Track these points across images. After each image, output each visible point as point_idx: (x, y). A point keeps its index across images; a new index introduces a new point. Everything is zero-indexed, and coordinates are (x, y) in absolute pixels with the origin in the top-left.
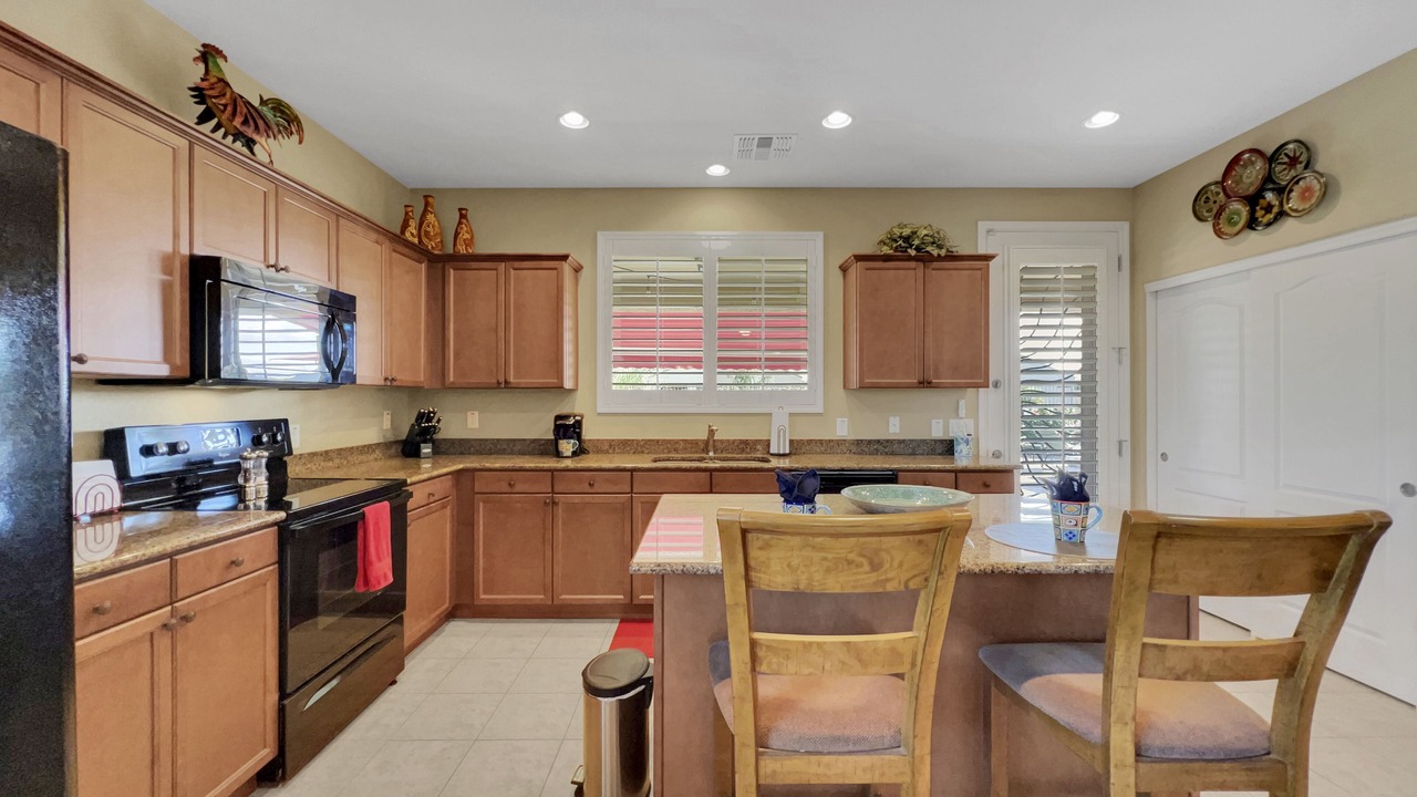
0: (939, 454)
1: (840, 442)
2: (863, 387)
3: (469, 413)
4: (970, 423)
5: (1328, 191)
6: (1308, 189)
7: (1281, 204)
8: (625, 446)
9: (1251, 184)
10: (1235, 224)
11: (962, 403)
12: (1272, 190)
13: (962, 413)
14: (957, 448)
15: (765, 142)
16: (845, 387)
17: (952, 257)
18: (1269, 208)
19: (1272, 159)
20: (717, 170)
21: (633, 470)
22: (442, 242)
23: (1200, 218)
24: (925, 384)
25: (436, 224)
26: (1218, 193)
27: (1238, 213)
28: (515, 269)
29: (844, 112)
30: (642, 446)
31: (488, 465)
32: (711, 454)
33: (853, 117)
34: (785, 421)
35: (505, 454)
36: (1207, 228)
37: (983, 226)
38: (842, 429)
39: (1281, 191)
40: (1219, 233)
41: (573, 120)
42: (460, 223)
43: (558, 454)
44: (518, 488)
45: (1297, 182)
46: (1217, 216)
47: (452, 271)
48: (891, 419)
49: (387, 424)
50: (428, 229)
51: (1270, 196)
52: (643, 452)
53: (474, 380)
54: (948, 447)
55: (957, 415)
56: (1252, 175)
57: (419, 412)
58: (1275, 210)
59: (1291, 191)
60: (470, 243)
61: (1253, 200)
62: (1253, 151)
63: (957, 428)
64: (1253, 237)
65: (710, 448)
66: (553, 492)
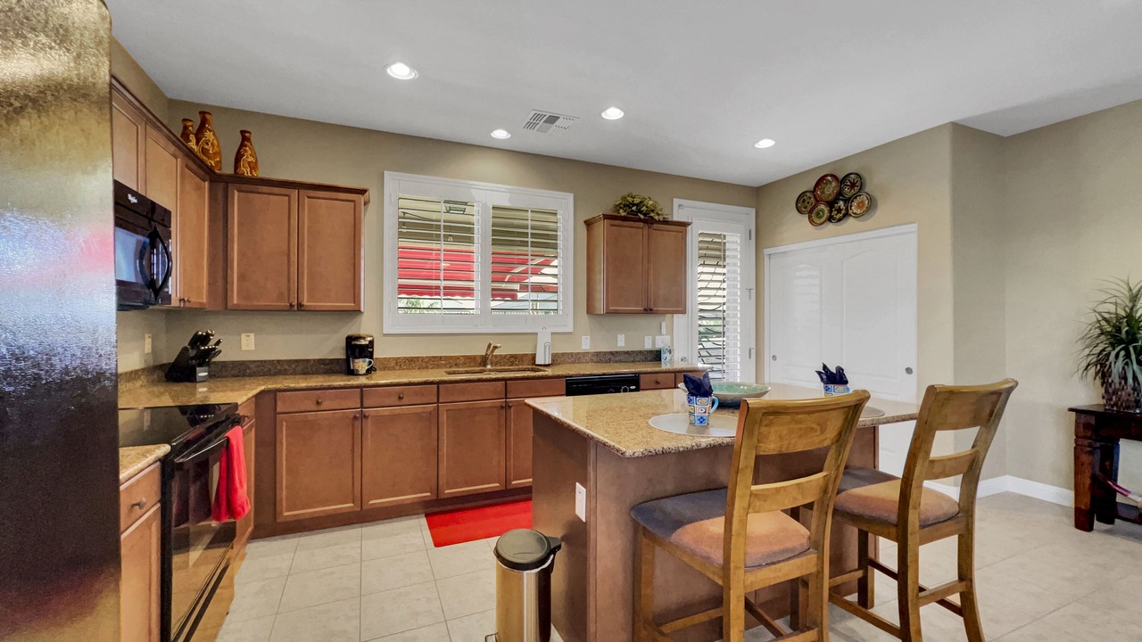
0: (650, 361)
1: (585, 354)
2: (609, 313)
3: (243, 336)
4: (668, 338)
5: (872, 205)
6: (862, 202)
7: (847, 209)
8: (411, 363)
9: (830, 195)
10: (821, 217)
11: (664, 324)
12: (842, 200)
13: (664, 331)
14: (663, 356)
15: (552, 119)
16: (588, 313)
17: (666, 222)
18: (839, 211)
19: (843, 181)
20: (500, 134)
21: (439, 383)
22: (220, 161)
23: (800, 212)
24: (648, 311)
25: (215, 142)
26: (810, 198)
27: (823, 211)
28: (308, 197)
29: (619, 108)
30: (426, 362)
31: (292, 385)
32: (489, 367)
33: (625, 113)
34: (548, 339)
35: (286, 374)
36: (805, 218)
37: (676, 201)
38: (586, 345)
39: (848, 201)
40: (812, 222)
41: (400, 71)
42: (242, 145)
43: (352, 373)
44: (326, 405)
45: (856, 198)
46: (810, 212)
47: (236, 193)
48: (619, 336)
49: (148, 348)
50: (206, 147)
51: (841, 203)
52: (427, 367)
53: (262, 303)
54: (656, 356)
55: (661, 334)
56: (830, 190)
57: (196, 334)
58: (843, 212)
59: (853, 201)
60: (253, 166)
61: (831, 204)
62: (832, 176)
63: (660, 343)
64: (830, 227)
65: (488, 362)
66: (362, 407)
